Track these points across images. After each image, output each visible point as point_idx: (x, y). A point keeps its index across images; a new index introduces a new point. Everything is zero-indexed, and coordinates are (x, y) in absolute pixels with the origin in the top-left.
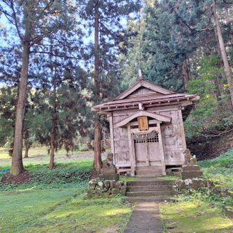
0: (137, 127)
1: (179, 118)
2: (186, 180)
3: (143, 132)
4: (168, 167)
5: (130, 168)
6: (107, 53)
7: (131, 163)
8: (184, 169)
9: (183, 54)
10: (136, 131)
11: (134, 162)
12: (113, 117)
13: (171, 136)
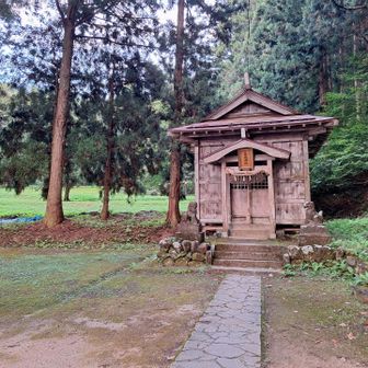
0: (236, 164)
1: (302, 154)
2: (305, 247)
3: (245, 173)
4: (279, 227)
5: (221, 225)
7: (224, 218)
10: (235, 170)
11: (229, 216)
12: (200, 147)
13: (288, 180)
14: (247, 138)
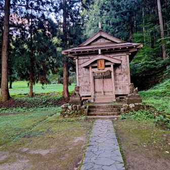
0: (96, 67)
1: (126, 61)
2: (130, 105)
3: (101, 71)
4: (117, 96)
5: (90, 96)
7: (91, 93)
8: (129, 97)
9: (130, 12)
10: (96, 70)
11: (93, 92)
12: (78, 59)
13: (120, 74)
14: (101, 54)
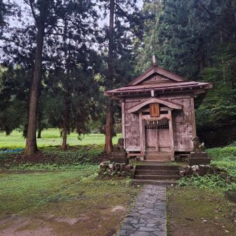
0: (148, 113)
1: (190, 106)
2: (193, 166)
3: (154, 119)
4: (177, 153)
6: (122, 37)
7: (141, 148)
8: (193, 155)
9: (201, 40)
10: (147, 117)
11: (144, 147)
12: (125, 103)
13: (181, 123)
14: (155, 97)
